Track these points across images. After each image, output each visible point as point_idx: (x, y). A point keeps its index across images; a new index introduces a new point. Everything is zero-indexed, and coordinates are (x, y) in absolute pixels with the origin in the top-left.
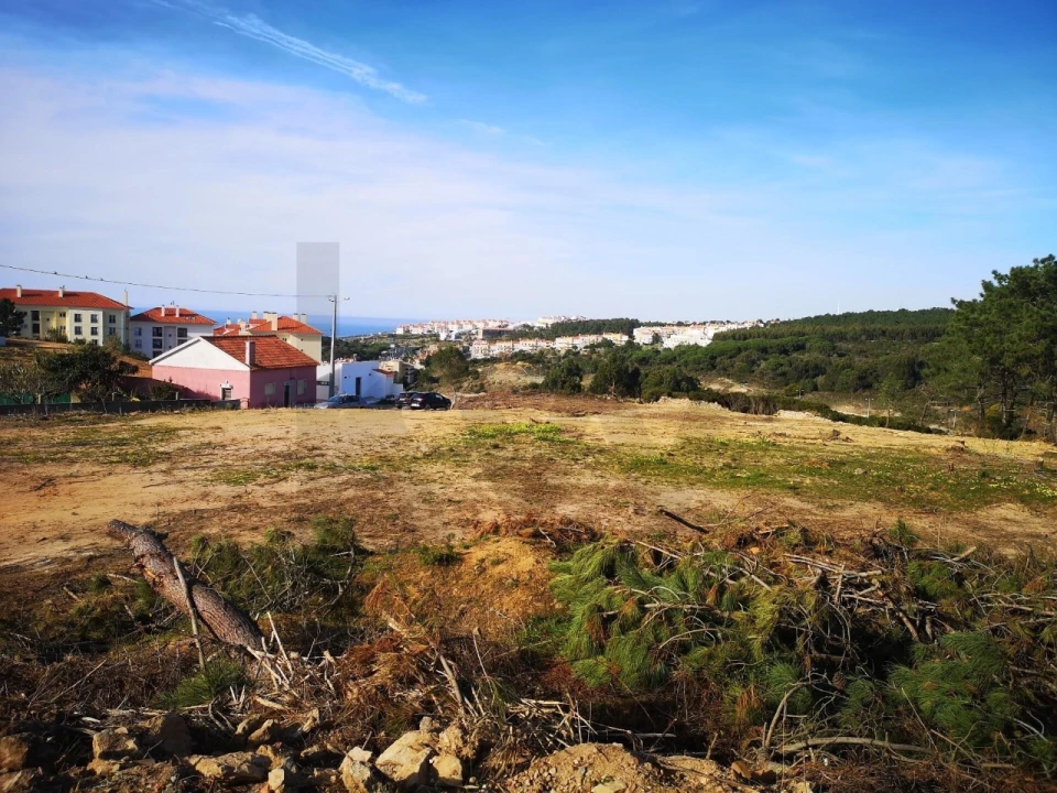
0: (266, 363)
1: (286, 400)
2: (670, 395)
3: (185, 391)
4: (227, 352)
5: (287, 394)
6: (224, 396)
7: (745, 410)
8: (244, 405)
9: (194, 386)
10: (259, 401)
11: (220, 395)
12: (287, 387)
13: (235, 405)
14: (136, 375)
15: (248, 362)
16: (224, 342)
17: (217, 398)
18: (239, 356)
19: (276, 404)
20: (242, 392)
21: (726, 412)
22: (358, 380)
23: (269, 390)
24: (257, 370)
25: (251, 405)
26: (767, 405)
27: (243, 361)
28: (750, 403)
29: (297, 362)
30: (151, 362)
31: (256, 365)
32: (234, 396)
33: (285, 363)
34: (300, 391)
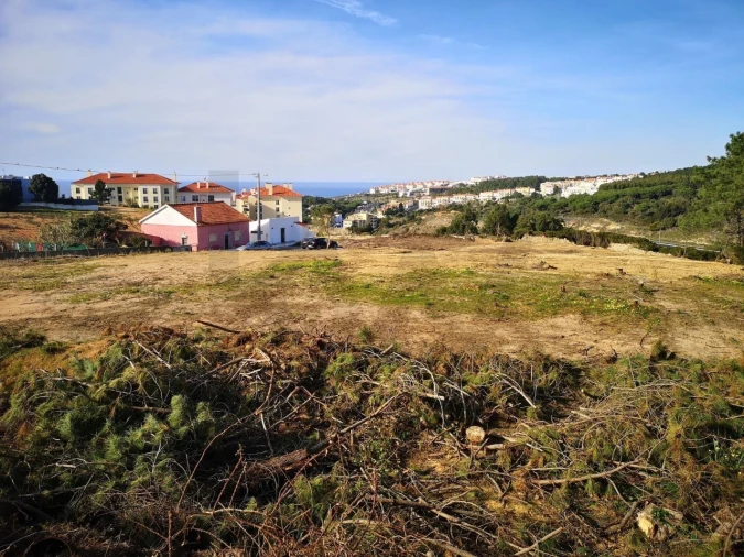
0: (209, 220)
1: (227, 244)
2: (531, 234)
3: (161, 240)
4: (183, 214)
5: (226, 240)
6: (183, 243)
7: (587, 244)
8: (194, 249)
9: (166, 237)
10: (205, 245)
11: (181, 242)
13: (188, 249)
14: (126, 231)
15: (196, 220)
17: (179, 244)
18: (190, 216)
19: (215, 247)
20: (193, 240)
21: (571, 245)
22: (283, 230)
23: (213, 238)
24: (201, 224)
25: (199, 249)
27: (192, 219)
28: (590, 238)
29: (235, 219)
30: (140, 221)
32: (188, 243)
33: (224, 220)
34: (237, 238)
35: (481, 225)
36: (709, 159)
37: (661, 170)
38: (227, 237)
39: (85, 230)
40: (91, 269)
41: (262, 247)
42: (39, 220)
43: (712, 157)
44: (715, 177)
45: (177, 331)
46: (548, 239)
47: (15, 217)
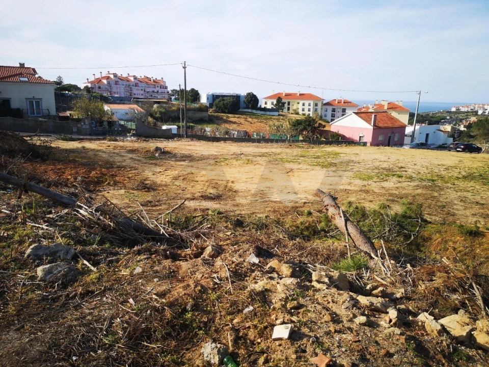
0: (381, 125)
1: (389, 143)
3: (343, 137)
4: (363, 119)
5: (389, 140)
6: (360, 140)
8: (368, 144)
9: (348, 135)
10: (376, 143)
11: (358, 139)
12: (390, 137)
13: (365, 144)
14: (325, 129)
15: (372, 124)
16: (363, 115)
17: (357, 140)
18: (368, 121)
19: (383, 144)
20: (368, 138)
22: (427, 135)
23: (381, 138)
24: (376, 128)
25: (372, 145)
27: (370, 124)
29: (396, 125)
30: (331, 123)
31: (376, 126)
32: (364, 140)
33: (390, 125)
34: (396, 139)
39: (301, 127)
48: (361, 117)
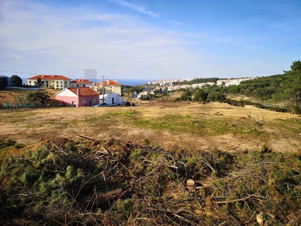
1: (90, 104)
2: (213, 101)
3: (64, 102)
6: (73, 104)
7: (235, 105)
8: (77, 106)
9: (66, 101)
10: (81, 105)
11: (72, 103)
13: (75, 106)
14: (50, 98)
15: (78, 94)
16: (73, 89)
19: (87, 105)
20: (77, 103)
21: (229, 106)
22: (113, 99)
23: (84, 102)
25: (79, 106)
26: (242, 104)
27: (76, 94)
28: (237, 103)
29: (94, 94)
30: (55, 95)
31: (81, 95)
32: (74, 104)
33: (89, 94)
34: (94, 102)
35: (193, 97)
36: (284, 71)
37: (265, 76)
38: (90, 101)
39: (33, 98)
40: (35, 114)
41: (104, 105)
42: (14, 94)
43: (285, 71)
44: (287, 79)
45: (70, 139)
46: (220, 103)
47: (4, 93)
48: (72, 91)
